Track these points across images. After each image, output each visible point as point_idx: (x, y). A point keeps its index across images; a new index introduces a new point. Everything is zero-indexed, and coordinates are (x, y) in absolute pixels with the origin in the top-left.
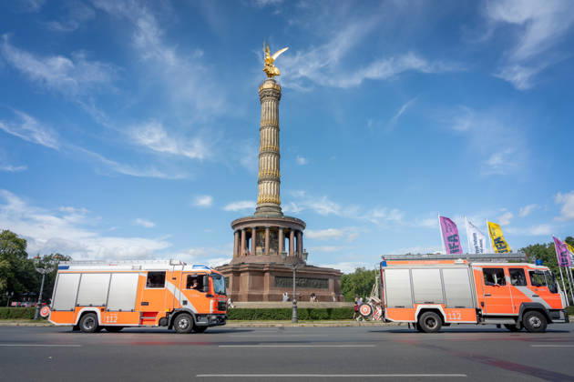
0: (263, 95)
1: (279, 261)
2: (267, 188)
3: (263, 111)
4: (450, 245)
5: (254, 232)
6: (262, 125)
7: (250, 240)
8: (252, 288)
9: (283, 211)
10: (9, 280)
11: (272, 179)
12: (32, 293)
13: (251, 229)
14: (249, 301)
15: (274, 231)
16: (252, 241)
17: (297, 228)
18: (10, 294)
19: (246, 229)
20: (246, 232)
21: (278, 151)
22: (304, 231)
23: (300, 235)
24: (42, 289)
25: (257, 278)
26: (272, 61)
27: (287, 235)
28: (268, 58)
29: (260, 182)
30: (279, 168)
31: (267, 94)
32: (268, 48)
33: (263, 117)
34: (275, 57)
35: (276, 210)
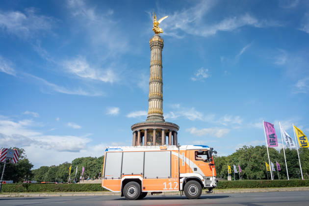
0: (152, 46)
2: (154, 105)
3: (152, 55)
4: (270, 140)
5: (146, 132)
6: (152, 63)
9: (164, 118)
11: (157, 98)
13: (144, 130)
15: (159, 132)
16: (144, 138)
17: (174, 129)
19: (140, 130)
20: (141, 132)
21: (162, 80)
22: (178, 132)
23: (175, 134)
24: (3, 172)
26: (158, 24)
27: (167, 134)
28: (155, 22)
29: (150, 100)
30: (162, 91)
31: (154, 44)
32: (155, 16)
33: (152, 59)
34: (160, 21)
35: (160, 118)
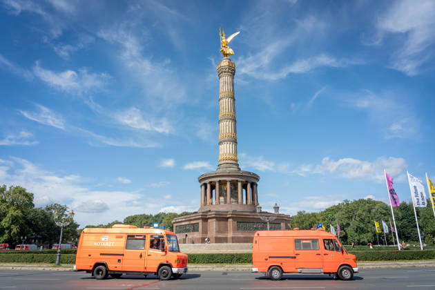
0: (220, 73)
1: (239, 209)
2: (226, 150)
3: (221, 85)
5: (217, 185)
6: (221, 96)
7: (214, 191)
8: (219, 231)
9: (240, 167)
10: (21, 226)
11: (230, 141)
12: (39, 236)
13: (215, 182)
14: (216, 242)
15: (234, 184)
17: (253, 181)
18: (24, 238)
19: (211, 182)
20: (210, 185)
21: (235, 117)
22: (258, 183)
23: (255, 186)
25: (222, 223)
27: (244, 186)
28: (224, 40)
29: (220, 143)
30: (235, 131)
31: (223, 70)
33: (221, 90)
34: (229, 39)
35: (234, 166)
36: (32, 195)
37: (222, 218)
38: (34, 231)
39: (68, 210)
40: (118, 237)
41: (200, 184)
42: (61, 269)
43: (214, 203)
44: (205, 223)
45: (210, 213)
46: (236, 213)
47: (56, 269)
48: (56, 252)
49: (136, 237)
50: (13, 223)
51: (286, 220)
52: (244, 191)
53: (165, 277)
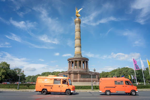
0: (75, 23)
1: (81, 70)
2: (77, 50)
3: (76, 27)
5: (74, 62)
6: (76, 31)
7: (73, 64)
8: (74, 78)
9: (82, 56)
10: (5, 76)
11: (79, 47)
12: (12, 79)
13: (73, 61)
14: (73, 82)
15: (80, 62)
17: (87, 61)
18: (6, 80)
19: (72, 61)
20: (72, 62)
21: (80, 38)
22: (88, 61)
23: (87, 63)
25: (76, 75)
27: (84, 63)
28: (77, 11)
29: (75, 47)
30: (81, 43)
31: (77, 22)
32: (77, 9)
33: (76, 29)
34: (79, 11)
35: (80, 55)
36: (9, 65)
37: (75, 73)
38: (10, 77)
39: (22, 70)
40: (50, 80)
41: (68, 62)
42: (19, 91)
43: (73, 68)
44: (70, 75)
45: (71, 72)
46: (81, 72)
47: (17, 91)
48: (17, 85)
49: (57, 80)
50: (2, 75)
51: (98, 74)
52: (83, 64)
53: (68, 94)
